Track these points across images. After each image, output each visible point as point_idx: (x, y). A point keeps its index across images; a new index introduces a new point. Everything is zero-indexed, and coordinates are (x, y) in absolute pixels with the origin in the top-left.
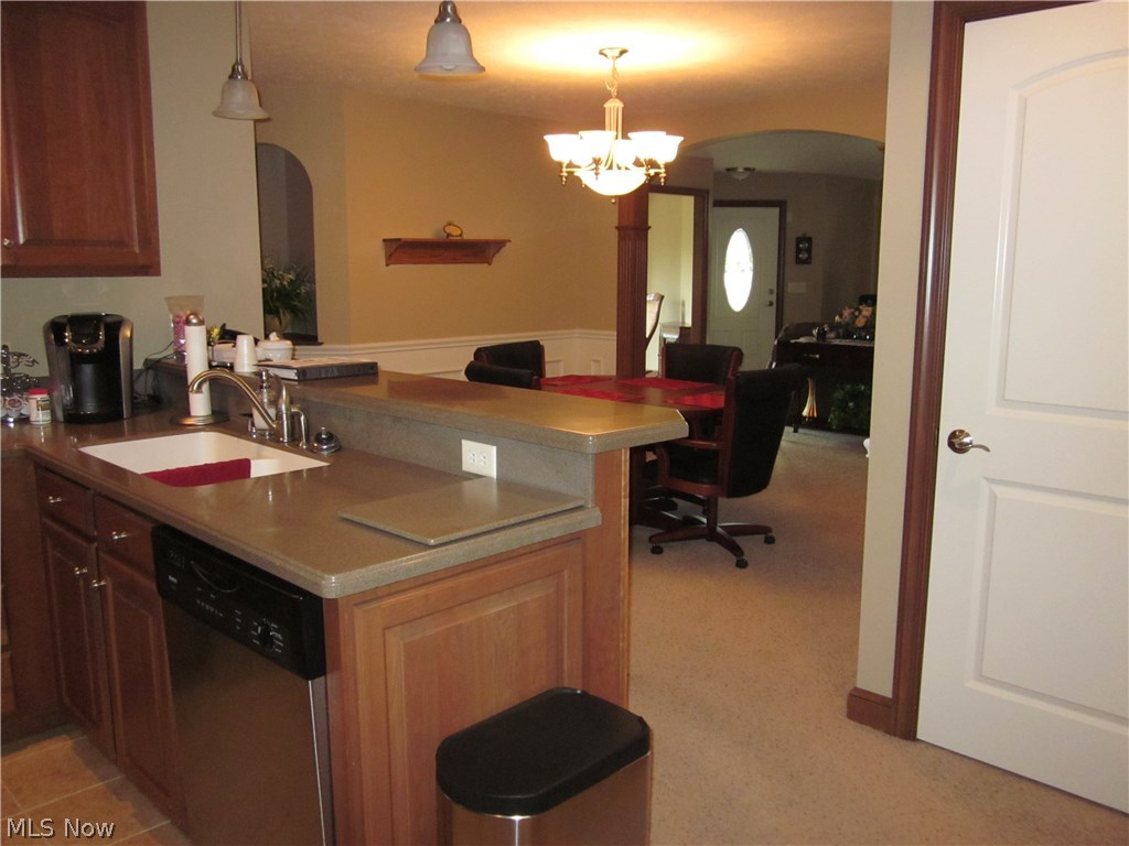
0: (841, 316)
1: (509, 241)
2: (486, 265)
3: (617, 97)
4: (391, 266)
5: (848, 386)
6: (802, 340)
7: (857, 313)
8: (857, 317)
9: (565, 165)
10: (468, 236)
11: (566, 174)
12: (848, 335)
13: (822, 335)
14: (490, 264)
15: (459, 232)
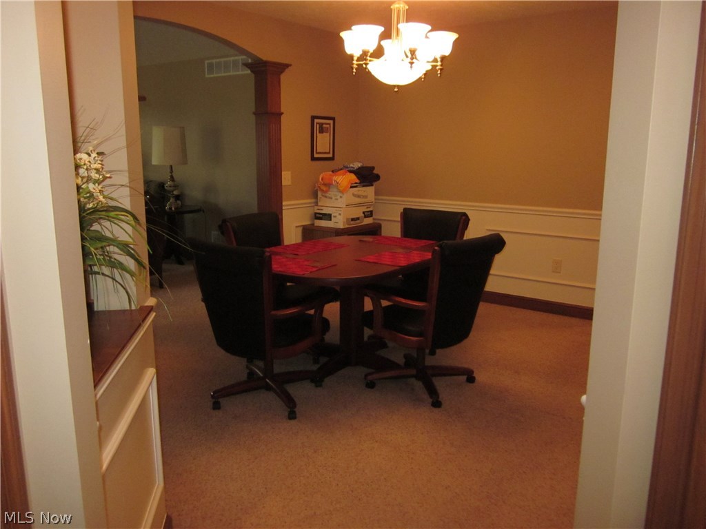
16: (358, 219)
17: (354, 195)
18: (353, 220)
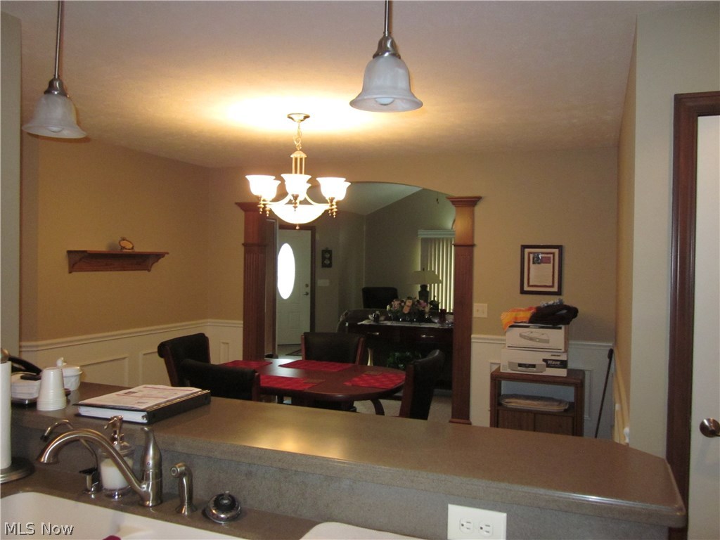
0: (391, 306)
1: (168, 253)
2: (146, 272)
3: (301, 150)
4: (74, 274)
5: (397, 354)
6: (363, 322)
7: (403, 304)
8: (403, 307)
9: (262, 199)
10: (138, 249)
11: (263, 206)
12: (397, 319)
13: (376, 319)
14: (149, 271)
15: (131, 246)
16: (534, 366)
17: (521, 336)
18: (520, 365)
